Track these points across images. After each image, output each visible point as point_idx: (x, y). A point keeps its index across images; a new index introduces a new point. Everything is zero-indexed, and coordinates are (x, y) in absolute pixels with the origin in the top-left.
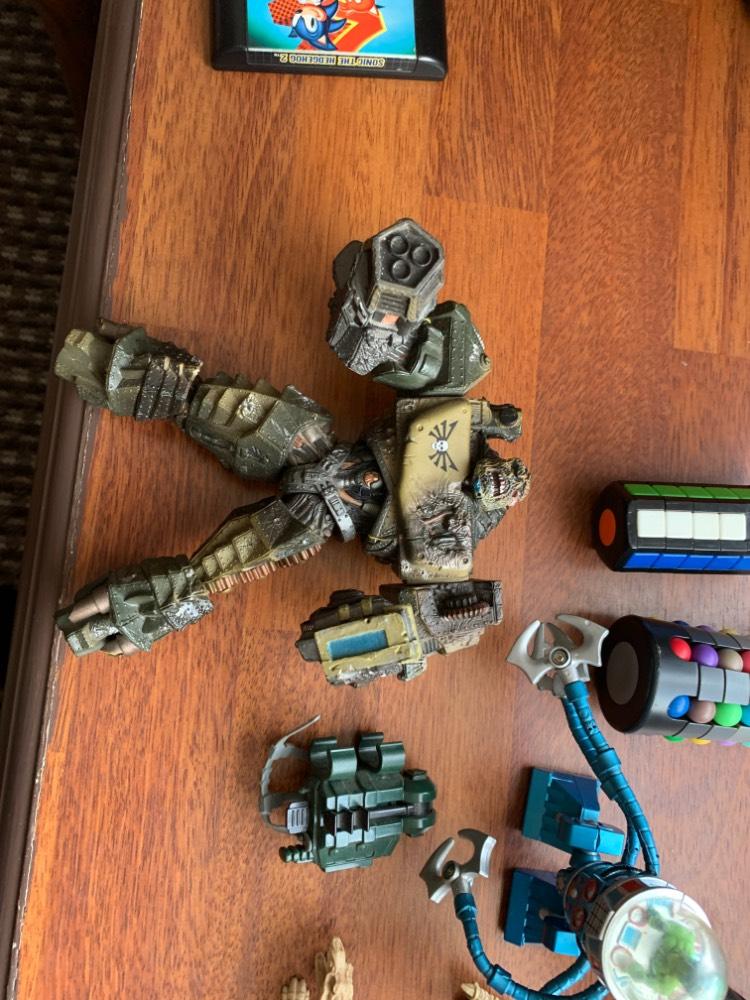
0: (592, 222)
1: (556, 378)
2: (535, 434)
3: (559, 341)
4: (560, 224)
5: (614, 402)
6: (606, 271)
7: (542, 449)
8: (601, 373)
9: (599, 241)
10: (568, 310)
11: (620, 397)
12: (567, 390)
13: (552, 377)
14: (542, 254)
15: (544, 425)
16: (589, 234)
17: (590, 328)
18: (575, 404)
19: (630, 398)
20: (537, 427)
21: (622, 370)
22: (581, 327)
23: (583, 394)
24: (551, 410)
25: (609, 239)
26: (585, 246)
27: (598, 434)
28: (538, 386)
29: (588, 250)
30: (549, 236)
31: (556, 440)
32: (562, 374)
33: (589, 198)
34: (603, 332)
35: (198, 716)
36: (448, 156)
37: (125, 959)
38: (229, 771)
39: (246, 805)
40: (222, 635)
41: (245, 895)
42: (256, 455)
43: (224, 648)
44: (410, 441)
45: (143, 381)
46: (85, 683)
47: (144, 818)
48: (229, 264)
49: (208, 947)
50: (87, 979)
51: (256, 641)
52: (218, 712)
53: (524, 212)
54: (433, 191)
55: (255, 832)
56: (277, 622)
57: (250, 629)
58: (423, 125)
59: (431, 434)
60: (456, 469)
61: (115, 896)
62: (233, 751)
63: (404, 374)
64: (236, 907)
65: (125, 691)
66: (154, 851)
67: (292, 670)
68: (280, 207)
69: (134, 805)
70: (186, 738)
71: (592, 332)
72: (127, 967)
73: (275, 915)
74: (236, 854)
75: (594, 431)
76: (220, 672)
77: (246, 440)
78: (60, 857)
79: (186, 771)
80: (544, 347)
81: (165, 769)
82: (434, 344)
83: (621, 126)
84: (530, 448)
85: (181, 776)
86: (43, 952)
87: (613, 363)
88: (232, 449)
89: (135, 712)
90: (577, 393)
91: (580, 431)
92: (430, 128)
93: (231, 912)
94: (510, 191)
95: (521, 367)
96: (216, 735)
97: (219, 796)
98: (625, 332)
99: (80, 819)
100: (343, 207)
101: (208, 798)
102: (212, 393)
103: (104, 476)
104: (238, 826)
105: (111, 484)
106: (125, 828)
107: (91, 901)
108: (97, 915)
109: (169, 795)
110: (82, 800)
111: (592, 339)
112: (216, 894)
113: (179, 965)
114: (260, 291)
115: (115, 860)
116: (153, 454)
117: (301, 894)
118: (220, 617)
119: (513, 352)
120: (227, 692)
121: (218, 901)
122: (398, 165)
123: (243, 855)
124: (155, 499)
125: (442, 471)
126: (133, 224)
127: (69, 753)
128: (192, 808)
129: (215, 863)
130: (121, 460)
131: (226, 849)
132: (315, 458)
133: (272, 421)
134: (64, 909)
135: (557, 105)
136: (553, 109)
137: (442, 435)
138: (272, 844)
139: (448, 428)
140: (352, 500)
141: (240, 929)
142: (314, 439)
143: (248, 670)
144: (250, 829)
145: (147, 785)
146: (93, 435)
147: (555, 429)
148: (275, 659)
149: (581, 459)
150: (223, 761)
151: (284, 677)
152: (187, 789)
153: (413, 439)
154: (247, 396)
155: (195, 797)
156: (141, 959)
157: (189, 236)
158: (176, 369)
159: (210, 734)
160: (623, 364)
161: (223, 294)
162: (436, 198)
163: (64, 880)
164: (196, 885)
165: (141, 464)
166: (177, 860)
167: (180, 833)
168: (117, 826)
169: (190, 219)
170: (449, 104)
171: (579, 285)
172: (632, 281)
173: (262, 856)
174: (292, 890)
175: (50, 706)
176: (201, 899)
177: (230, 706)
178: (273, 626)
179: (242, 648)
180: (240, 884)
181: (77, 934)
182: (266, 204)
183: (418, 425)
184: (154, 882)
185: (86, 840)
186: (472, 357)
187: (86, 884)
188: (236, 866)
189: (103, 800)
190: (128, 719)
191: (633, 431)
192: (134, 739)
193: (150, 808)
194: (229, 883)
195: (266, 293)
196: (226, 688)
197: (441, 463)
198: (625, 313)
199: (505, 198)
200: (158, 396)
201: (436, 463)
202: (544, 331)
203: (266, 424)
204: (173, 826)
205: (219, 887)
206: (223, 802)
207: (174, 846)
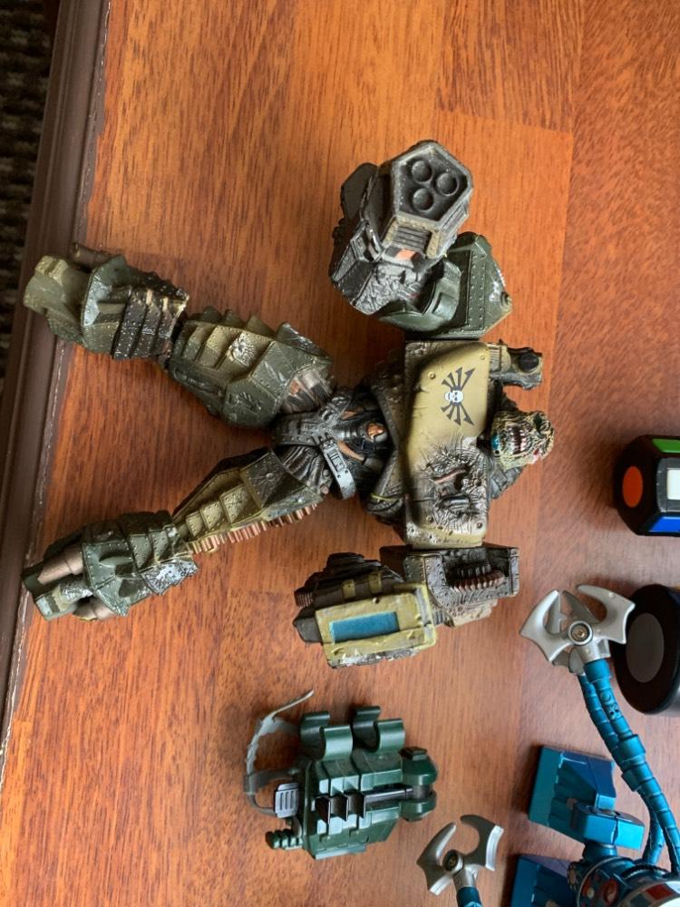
0: (622, 144)
1: (578, 318)
2: (553, 379)
3: (582, 277)
4: (586, 146)
5: (642, 346)
6: (636, 199)
7: (562, 396)
8: (627, 313)
9: (630, 165)
10: (593, 241)
11: (648, 340)
12: (590, 331)
13: (575, 316)
14: (566, 179)
15: (564, 370)
16: (619, 156)
17: (616, 263)
18: (598, 348)
19: (659, 342)
20: (556, 372)
21: (650, 311)
22: (607, 261)
23: (608, 336)
24: (572, 353)
25: (641, 163)
26: (614, 171)
27: (623, 382)
28: (558, 326)
29: (617, 174)
30: (573, 159)
31: (576, 386)
32: (585, 313)
33: (620, 116)
34: (631, 267)
35: (178, 684)
36: (464, 66)
38: (211, 745)
39: (229, 781)
40: (205, 597)
41: (227, 878)
42: (247, 401)
43: (207, 610)
44: (420, 390)
45: (122, 317)
46: (54, 648)
47: (117, 793)
48: (218, 185)
51: (242, 603)
52: (199, 680)
53: (547, 131)
54: (446, 104)
55: (238, 811)
56: (266, 583)
57: (236, 590)
58: (436, 30)
59: (445, 382)
60: (471, 422)
61: (86, 877)
62: (215, 721)
63: (416, 314)
64: (216, 891)
65: (98, 657)
66: (129, 830)
67: (281, 637)
68: (275, 121)
69: (107, 780)
70: (165, 708)
71: (619, 267)
73: (258, 901)
74: (217, 835)
75: (619, 378)
76: (202, 636)
77: (236, 385)
78: (26, 835)
79: (164, 745)
80: (566, 284)
81: (141, 742)
82: (450, 282)
83: (658, 34)
84: (547, 396)
85: (158, 749)
87: (641, 303)
88: (220, 394)
89: (109, 679)
90: (600, 336)
91: (604, 377)
92: (444, 34)
93: (211, 896)
94: (532, 107)
95: (539, 305)
96: (197, 706)
97: (200, 772)
98: (655, 268)
99: (48, 794)
100: (346, 121)
101: (187, 773)
102: (199, 331)
103: (77, 419)
104: (220, 804)
105: (85, 428)
106: (97, 805)
107: (60, 882)
108: (66, 898)
109: (145, 770)
110: (51, 773)
111: (619, 275)
112: (195, 877)
114: (251, 214)
115: (86, 839)
116: (131, 396)
117: (287, 878)
118: (203, 577)
119: (532, 288)
120: (211, 657)
121: (196, 884)
122: (407, 75)
123: (225, 836)
124: (133, 445)
125: (455, 424)
126: (112, 137)
127: (36, 723)
128: (170, 784)
129: (194, 844)
130: (96, 402)
131: (206, 828)
132: (313, 406)
133: (266, 364)
134: (30, 890)
135: (587, 10)
136: (583, 13)
137: (457, 384)
138: (256, 824)
139: (464, 377)
140: (352, 454)
142: (311, 384)
143: (233, 634)
144: (233, 808)
145: (121, 759)
146: (64, 372)
147: (576, 375)
148: (263, 624)
149: (603, 409)
150: (205, 734)
151: (273, 644)
152: (165, 764)
153: (424, 388)
154: (238, 335)
155: (173, 772)
157: (174, 150)
158: (159, 304)
159: (191, 704)
160: (653, 304)
161: (211, 218)
162: (449, 113)
163: (31, 859)
164: (173, 868)
165: (118, 406)
166: (153, 839)
167: (156, 810)
168: (88, 803)
169: (174, 132)
170: (466, 6)
171: (606, 214)
172: (665, 211)
173: (245, 836)
174: (278, 874)
175: (16, 671)
176: (178, 882)
177: (213, 674)
178: (261, 587)
179: (226, 611)
180: (221, 867)
182: (260, 117)
183: (429, 373)
184: (127, 863)
185: (54, 816)
186: (492, 296)
187: (54, 864)
188: (216, 846)
189: (73, 774)
190: (101, 687)
191: (661, 379)
192: (107, 708)
193: (124, 783)
194: (209, 864)
195: (259, 217)
196: (208, 654)
197: (454, 416)
198: (655, 247)
199: (526, 114)
200: (139, 333)
201: (450, 416)
202: (566, 265)
203: (259, 367)
204: (149, 804)
205: (199, 869)
206: (203, 778)
207: (150, 825)
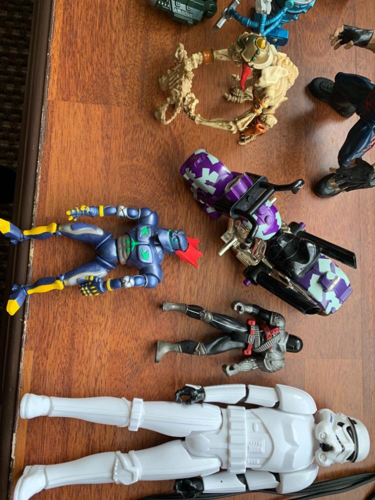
37: (94, 63)
39: (140, 11)
41: (141, 45)
47: (98, 12)
49: (127, 62)
50: (79, 68)
55: (144, 21)
61: (88, 39)
64: (138, 48)
66: (103, 25)
69: (94, 8)
72: (95, 66)
73: (154, 52)
74: (137, 29)
78: (65, 23)
86: (60, 57)
93: (136, 50)
99: (72, 10)
104: (137, 18)
106: (91, 15)
107: (79, 41)
108: (81, 46)
109: (108, 5)
110: (73, 3)
112: (129, 43)
113: (116, 67)
115: (88, 27)
117: (164, 46)
121: (130, 45)
123: (140, 30)
128: (118, 10)
129: (128, 31)
131: (132, 26)
134: (68, 42)
138: (151, 26)
141: (140, 57)
144: (142, 20)
152: (115, 3)
155: (119, 6)
156: (100, 63)
163: (67, 32)
164: (121, 39)
167: (113, 19)
168: (87, 14)
174: (160, 44)
176: (123, 44)
180: (139, 40)
181: (74, 52)
184: (104, 36)
185: (75, 18)
187: (76, 34)
188: (137, 33)
193: (100, 8)
194: (134, 39)
204: (110, 16)
205: (131, 40)
206: (130, 9)
207: (111, 24)
